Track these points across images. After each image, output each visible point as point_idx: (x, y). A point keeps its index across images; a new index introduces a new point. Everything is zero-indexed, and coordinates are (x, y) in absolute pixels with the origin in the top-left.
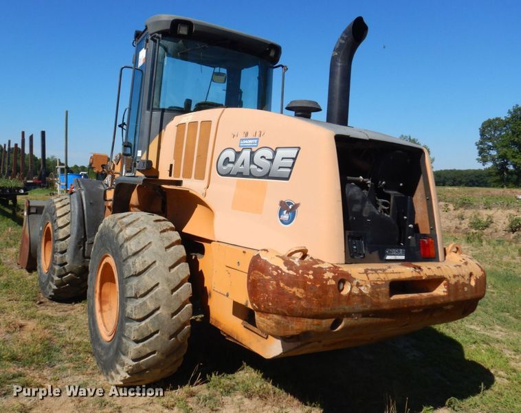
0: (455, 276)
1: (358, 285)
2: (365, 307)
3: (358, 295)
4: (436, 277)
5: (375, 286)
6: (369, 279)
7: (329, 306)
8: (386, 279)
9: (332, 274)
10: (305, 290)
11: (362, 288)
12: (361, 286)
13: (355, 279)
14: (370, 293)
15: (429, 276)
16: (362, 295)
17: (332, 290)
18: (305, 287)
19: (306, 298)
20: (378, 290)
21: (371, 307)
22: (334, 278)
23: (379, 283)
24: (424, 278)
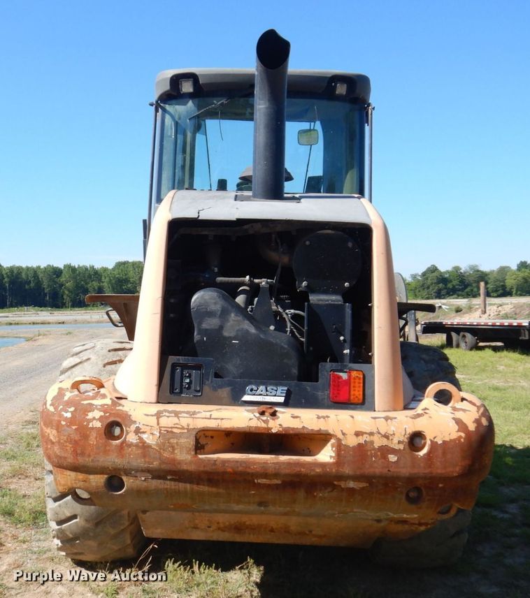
0: (358, 434)
1: (138, 431)
2: (149, 463)
3: (137, 445)
4: (305, 431)
5: (167, 434)
6: (158, 424)
7: (89, 456)
8: (191, 427)
9: (102, 414)
10: (58, 432)
11: (144, 436)
12: (144, 433)
13: (135, 422)
14: (157, 445)
15: (286, 429)
16: (144, 446)
17: (94, 434)
18: (58, 428)
19: (59, 442)
20: (174, 441)
21: (160, 464)
22: (101, 419)
23: (175, 430)
24: (274, 431)
